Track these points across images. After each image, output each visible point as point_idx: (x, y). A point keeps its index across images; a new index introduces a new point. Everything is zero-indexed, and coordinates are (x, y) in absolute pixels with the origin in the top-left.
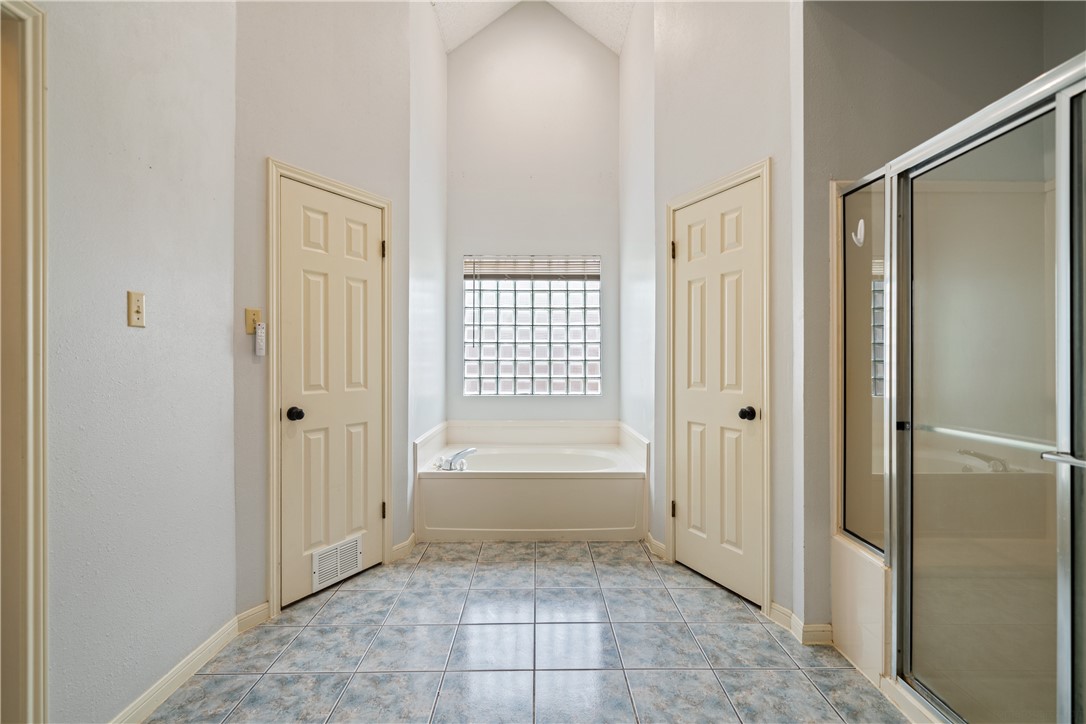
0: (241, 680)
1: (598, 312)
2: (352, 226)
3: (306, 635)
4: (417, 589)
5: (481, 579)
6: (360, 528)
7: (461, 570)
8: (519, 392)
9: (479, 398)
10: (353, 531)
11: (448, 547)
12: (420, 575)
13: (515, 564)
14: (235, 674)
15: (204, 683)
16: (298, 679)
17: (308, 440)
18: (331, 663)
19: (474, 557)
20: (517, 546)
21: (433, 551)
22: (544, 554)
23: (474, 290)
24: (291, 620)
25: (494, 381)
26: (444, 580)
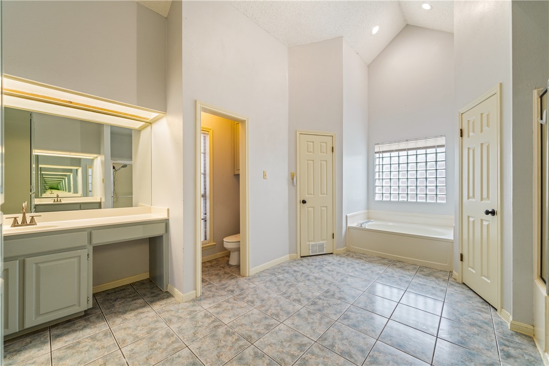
0: (287, 268)
1: (444, 162)
2: (322, 144)
3: (304, 264)
4: (340, 262)
5: (364, 265)
6: (325, 240)
7: (358, 261)
8: (400, 200)
9: (382, 202)
10: (323, 240)
11: (358, 254)
12: (343, 259)
13: (380, 265)
14: (286, 267)
15: (279, 266)
16: (298, 272)
17: (308, 210)
18: (307, 271)
19: (365, 259)
20: (385, 260)
21: (351, 254)
22: (395, 265)
23: (379, 158)
24: (302, 260)
25: (389, 195)
26: (350, 262)
